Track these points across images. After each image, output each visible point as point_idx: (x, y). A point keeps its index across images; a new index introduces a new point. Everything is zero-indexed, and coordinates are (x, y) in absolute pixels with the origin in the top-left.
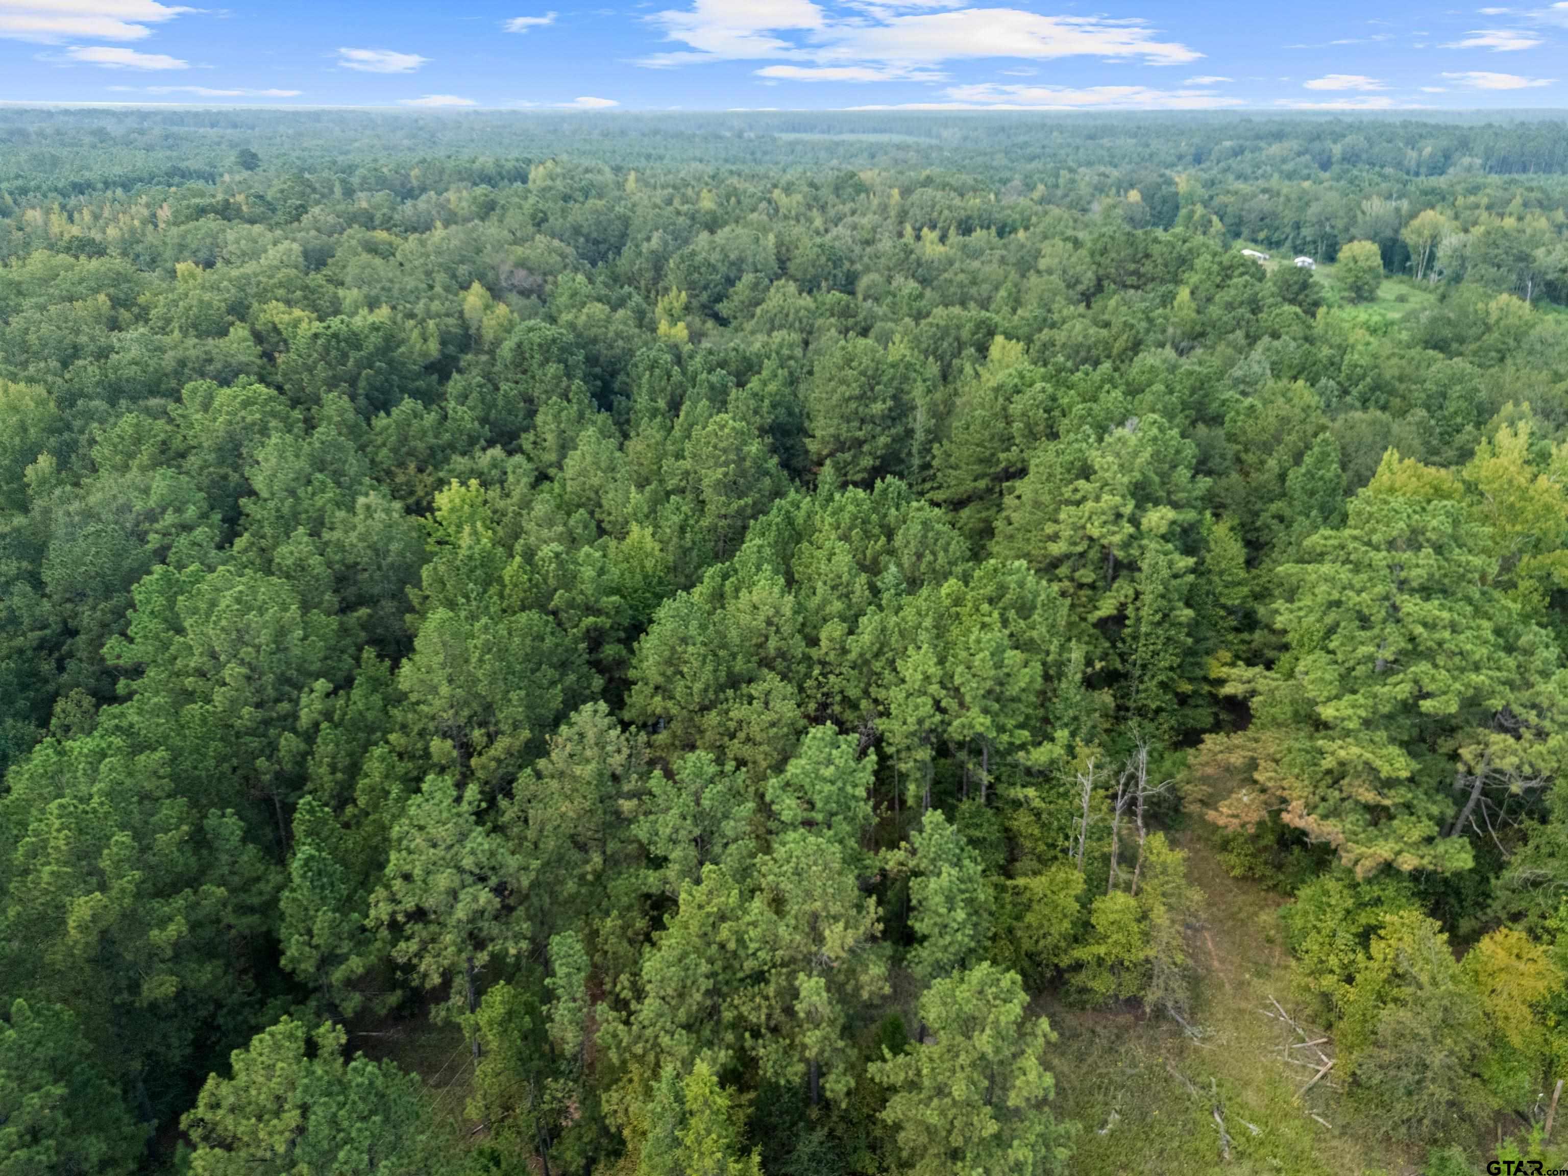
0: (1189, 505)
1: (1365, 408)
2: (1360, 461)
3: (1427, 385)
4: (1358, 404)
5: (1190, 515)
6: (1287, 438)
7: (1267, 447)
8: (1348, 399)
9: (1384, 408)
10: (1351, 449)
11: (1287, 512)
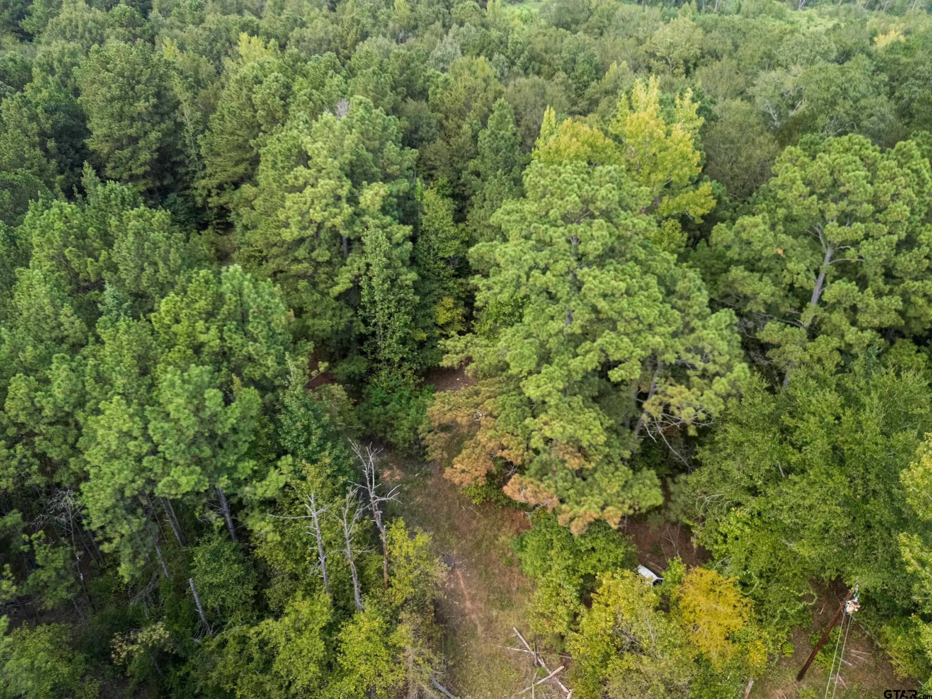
0: (402, 175)
1: (527, 75)
2: (528, 119)
3: (564, 54)
4: (522, 72)
5: (403, 185)
6: (475, 105)
7: (461, 114)
8: (515, 68)
9: (539, 73)
10: (521, 109)
11: (481, 168)
